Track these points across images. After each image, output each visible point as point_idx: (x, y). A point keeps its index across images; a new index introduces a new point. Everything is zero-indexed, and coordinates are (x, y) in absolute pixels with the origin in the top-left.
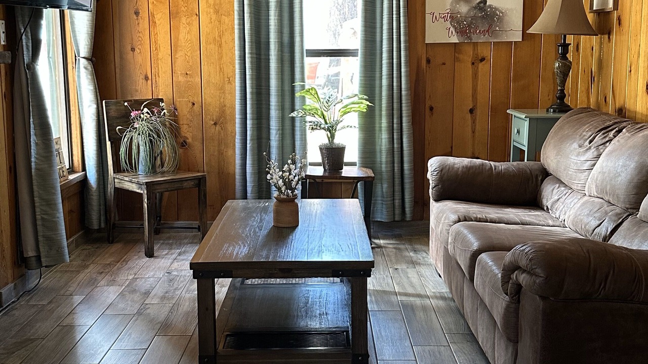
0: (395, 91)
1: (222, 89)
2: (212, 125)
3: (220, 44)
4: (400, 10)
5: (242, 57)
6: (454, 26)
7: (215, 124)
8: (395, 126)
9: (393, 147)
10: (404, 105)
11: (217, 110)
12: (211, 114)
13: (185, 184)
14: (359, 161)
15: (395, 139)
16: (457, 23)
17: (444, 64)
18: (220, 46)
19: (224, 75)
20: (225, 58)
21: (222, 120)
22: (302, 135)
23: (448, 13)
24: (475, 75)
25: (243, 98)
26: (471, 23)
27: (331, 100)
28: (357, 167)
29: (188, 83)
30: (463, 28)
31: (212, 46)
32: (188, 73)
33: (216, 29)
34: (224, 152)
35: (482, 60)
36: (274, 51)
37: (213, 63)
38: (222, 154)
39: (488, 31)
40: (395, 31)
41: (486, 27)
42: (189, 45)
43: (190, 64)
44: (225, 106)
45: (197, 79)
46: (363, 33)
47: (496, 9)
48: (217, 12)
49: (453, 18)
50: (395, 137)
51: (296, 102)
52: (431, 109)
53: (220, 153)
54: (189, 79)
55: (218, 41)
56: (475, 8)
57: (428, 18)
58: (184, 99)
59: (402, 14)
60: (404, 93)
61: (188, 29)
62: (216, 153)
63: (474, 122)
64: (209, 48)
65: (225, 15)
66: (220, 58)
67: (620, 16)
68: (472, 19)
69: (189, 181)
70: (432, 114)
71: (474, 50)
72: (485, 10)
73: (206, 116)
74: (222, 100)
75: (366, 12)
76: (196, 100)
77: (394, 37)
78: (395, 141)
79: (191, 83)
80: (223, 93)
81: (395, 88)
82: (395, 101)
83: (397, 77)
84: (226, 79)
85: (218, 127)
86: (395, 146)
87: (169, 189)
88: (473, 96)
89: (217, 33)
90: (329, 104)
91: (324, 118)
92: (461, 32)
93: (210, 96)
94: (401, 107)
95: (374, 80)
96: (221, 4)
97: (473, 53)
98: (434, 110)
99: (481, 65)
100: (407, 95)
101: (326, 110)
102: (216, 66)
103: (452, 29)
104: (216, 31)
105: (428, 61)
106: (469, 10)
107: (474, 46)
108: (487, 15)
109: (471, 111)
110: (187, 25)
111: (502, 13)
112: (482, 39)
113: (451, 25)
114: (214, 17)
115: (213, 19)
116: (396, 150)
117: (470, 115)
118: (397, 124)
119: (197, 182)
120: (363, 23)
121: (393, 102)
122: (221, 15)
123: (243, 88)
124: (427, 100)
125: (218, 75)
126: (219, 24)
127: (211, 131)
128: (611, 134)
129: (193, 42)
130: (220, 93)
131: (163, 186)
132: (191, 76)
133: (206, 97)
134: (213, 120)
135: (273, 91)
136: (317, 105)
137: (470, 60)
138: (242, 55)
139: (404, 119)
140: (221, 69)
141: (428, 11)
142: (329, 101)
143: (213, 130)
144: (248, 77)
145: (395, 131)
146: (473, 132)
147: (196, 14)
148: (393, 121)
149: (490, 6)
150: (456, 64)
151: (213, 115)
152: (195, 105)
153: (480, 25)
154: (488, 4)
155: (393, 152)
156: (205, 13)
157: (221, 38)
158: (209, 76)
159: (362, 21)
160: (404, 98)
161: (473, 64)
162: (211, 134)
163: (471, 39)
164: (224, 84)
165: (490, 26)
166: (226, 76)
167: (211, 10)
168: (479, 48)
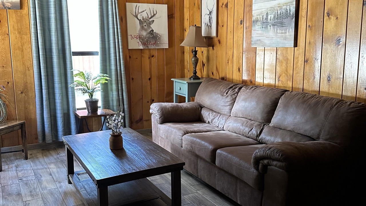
0: (118, 72)
1: (25, 74)
2: (20, 93)
3: (22, 50)
4: (118, 34)
5: (38, 57)
6: (141, 41)
7: (22, 93)
8: (119, 88)
9: (119, 98)
10: (123, 78)
11: (22, 85)
12: (19, 87)
13: (15, 128)
14: (102, 106)
15: (120, 94)
16: (142, 40)
17: (137, 58)
18: (22, 51)
19: (25, 66)
20: (25, 58)
21: (26, 90)
22: (73, 95)
23: (138, 35)
24: (150, 63)
25: (39, 78)
26: (148, 40)
27: (89, 77)
28: (101, 108)
29: (5, 72)
30: (145, 42)
31: (18, 51)
32: (4, 66)
33: (20, 42)
34: (28, 107)
35: (153, 56)
36: (56, 54)
37: (19, 60)
38: (27, 108)
39: (155, 44)
40: (116, 43)
41: (154, 41)
42: (4, 51)
43: (5, 61)
44: (27, 83)
45: (9, 69)
46: (101, 44)
47: (158, 34)
48: (19, 33)
49: (140, 37)
50: (120, 93)
51: (68, 79)
52: (133, 79)
53: (26, 108)
54: (4, 69)
55: (21, 48)
56: (149, 33)
57: (129, 37)
58: (2, 81)
59: (119, 36)
60: (122, 72)
61: (3, 42)
62: (23, 108)
63: (151, 84)
64: (16, 52)
65: (24, 35)
66: (23, 57)
67: (219, 40)
68: (148, 38)
69: (17, 126)
70: (133, 81)
71: (149, 52)
72: (153, 34)
73: (16, 89)
74: (25, 80)
75: (102, 34)
76: (9, 80)
77: (117, 46)
78: (120, 95)
79: (6, 71)
80: (26, 76)
81: (118, 70)
82: (119, 76)
83: (119, 65)
84: (27, 69)
85: (23, 95)
86: (120, 97)
87: (7, 132)
88: (150, 72)
89: (20, 44)
90: (89, 79)
91: (87, 86)
92: (144, 44)
93: (18, 78)
94: (122, 79)
95: (106, 67)
96: (21, 29)
97: (149, 53)
98: (134, 79)
99: (152, 58)
100: (124, 74)
101: (87, 82)
102: (20, 62)
103: (140, 42)
104: (20, 43)
105: (130, 57)
106: (147, 34)
107: (149, 50)
108: (154, 37)
109: (150, 79)
110: (2, 40)
111: (160, 36)
112: (153, 47)
113: (140, 41)
114: (18, 35)
115: (17, 37)
116: (120, 99)
117: (149, 81)
118: (120, 87)
119: (21, 126)
120: (101, 39)
121: (118, 77)
122: (22, 34)
123: (39, 73)
124: (130, 75)
125: (22, 67)
126: (21, 39)
127: (20, 97)
128: (236, 90)
129: (6, 50)
130: (23, 76)
131: (4, 131)
132: (6, 68)
133: (16, 79)
134: (20, 91)
135: (56, 74)
136: (83, 81)
137: (148, 56)
138: (38, 55)
139: (123, 85)
140: (23, 63)
141: (129, 34)
142: (88, 78)
143: (21, 96)
144: (42, 67)
145: (120, 91)
146: (151, 89)
147: (7, 34)
148: (118, 86)
149: (155, 33)
150: (142, 58)
151: (20, 88)
152: (9, 83)
153: (152, 41)
154: (154, 32)
155: (119, 100)
156: (13, 34)
157: (22, 47)
158: (17, 67)
159: (100, 38)
160: (123, 75)
161: (149, 58)
162: (20, 99)
163: (148, 47)
164: (26, 71)
165: (156, 41)
166: (26, 67)
167: (16, 32)
168: (151, 51)
